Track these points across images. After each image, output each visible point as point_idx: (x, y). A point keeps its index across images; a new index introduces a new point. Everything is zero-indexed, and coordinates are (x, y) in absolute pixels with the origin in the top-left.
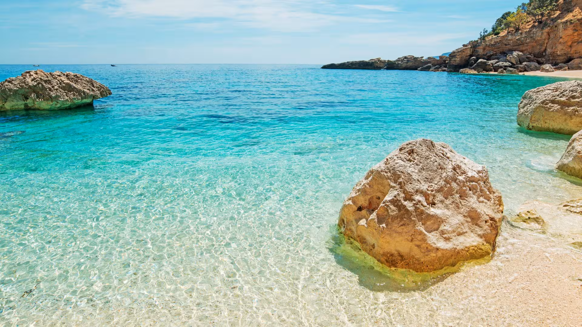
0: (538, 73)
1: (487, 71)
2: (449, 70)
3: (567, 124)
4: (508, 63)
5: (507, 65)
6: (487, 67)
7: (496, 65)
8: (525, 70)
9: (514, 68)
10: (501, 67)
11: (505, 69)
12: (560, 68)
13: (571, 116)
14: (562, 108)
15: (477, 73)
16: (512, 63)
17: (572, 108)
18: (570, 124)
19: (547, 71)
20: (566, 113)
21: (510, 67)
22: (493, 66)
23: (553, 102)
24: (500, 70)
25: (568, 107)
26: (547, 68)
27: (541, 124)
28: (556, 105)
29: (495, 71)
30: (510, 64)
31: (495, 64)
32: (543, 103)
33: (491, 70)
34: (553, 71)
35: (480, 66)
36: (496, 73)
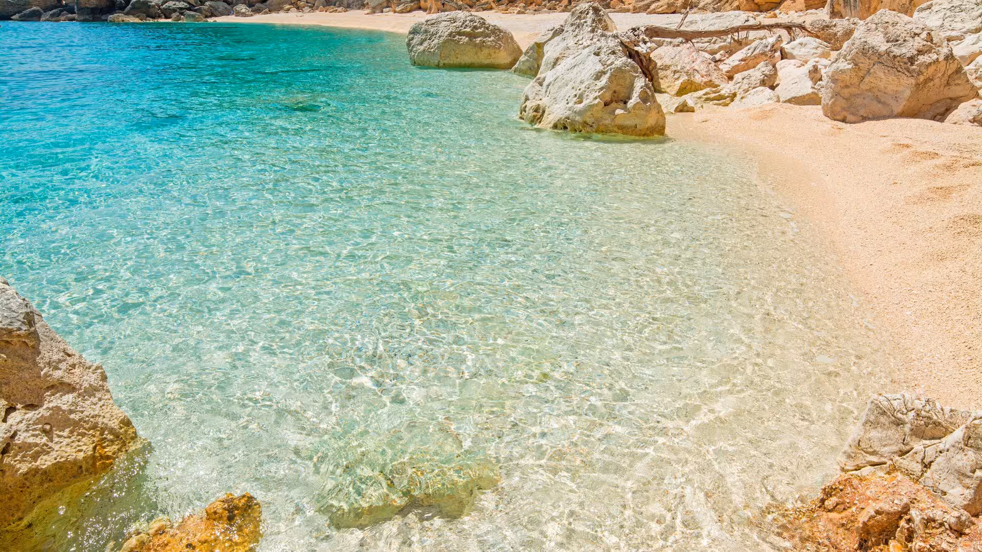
0: (231, 19)
1: (153, 18)
2: (82, 18)
3: (478, 57)
4: (182, 3)
5: (183, 6)
6: (152, 10)
7: (164, 6)
8: (212, 15)
9: (195, 11)
10: (174, 11)
11: (182, 14)
12: (258, 11)
13: (480, 48)
14: (471, 40)
15: (140, 21)
16: (189, 3)
17: (479, 39)
18: (482, 57)
19: (244, 15)
20: (476, 45)
21: (189, 9)
22: (160, 9)
23: (460, 34)
24: (174, 15)
25: (475, 38)
26: (243, 11)
27: (453, 60)
28: (464, 37)
29: (166, 17)
30: (186, 4)
31: (162, 5)
32: (450, 35)
33: (160, 17)
34: (252, 15)
35: (138, 8)
36: (169, 20)
